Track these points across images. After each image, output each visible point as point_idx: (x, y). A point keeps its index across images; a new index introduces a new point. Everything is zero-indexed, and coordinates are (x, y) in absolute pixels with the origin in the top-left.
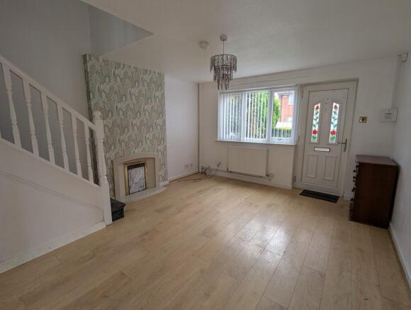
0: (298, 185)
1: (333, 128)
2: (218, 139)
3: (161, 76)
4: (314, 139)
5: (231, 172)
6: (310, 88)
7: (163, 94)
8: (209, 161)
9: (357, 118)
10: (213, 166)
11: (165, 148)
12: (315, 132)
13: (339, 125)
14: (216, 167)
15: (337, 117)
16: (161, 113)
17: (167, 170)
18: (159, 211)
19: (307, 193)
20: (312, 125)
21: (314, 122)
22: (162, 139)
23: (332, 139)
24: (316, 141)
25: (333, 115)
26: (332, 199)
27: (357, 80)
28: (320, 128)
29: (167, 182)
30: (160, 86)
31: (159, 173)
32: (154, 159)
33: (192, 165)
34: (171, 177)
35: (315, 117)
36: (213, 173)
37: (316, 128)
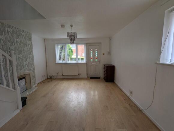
0: (88, 76)
1: (96, 57)
2: (57, 63)
3: (30, 34)
4: (92, 60)
5: (64, 76)
6: (89, 44)
7: (32, 43)
8: (52, 73)
9: (102, 54)
10: (55, 74)
11: (34, 68)
12: (92, 58)
13: (98, 56)
14: (56, 75)
15: (97, 53)
16: (31, 52)
17: (35, 79)
18: (44, 96)
19: (92, 78)
20: (90, 56)
21: (91, 55)
22: (32, 64)
23: (96, 60)
24: (92, 61)
25: (96, 53)
26: (99, 78)
27: (101, 43)
28: (93, 57)
29: (36, 85)
30: (30, 39)
31: (32, 81)
32: (30, 74)
33: (44, 75)
34: (37, 82)
35: (91, 54)
36: (55, 77)
37: (92, 57)
